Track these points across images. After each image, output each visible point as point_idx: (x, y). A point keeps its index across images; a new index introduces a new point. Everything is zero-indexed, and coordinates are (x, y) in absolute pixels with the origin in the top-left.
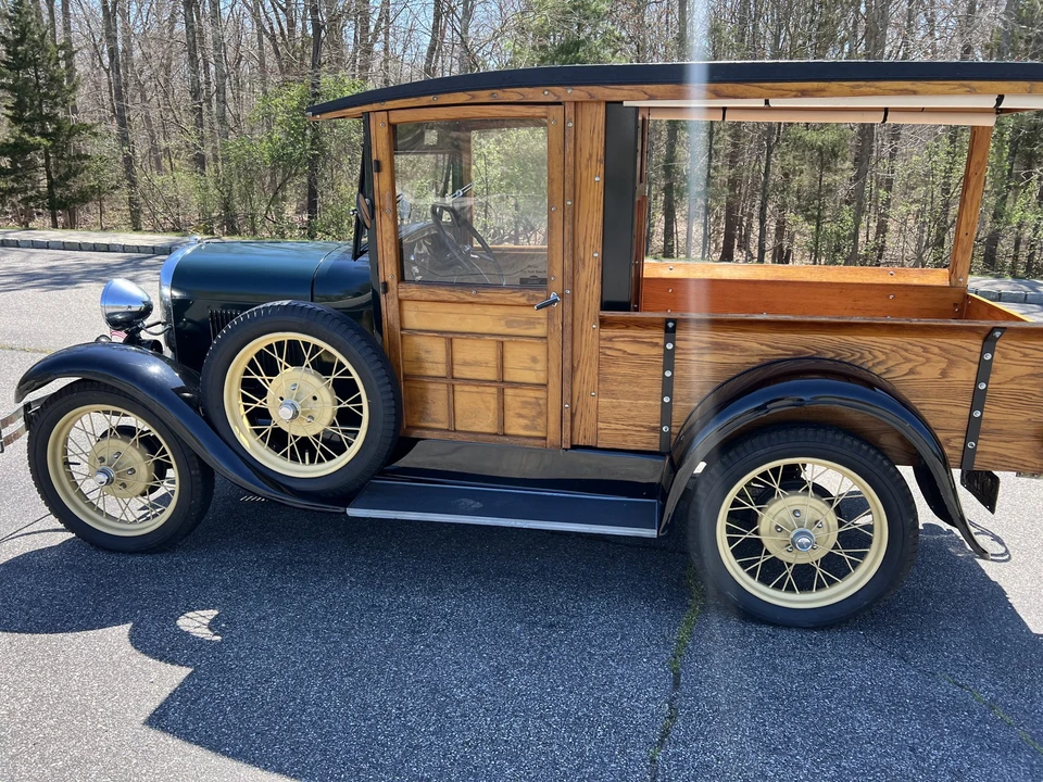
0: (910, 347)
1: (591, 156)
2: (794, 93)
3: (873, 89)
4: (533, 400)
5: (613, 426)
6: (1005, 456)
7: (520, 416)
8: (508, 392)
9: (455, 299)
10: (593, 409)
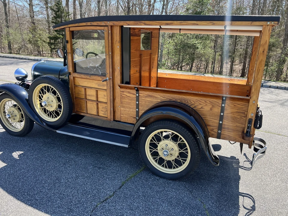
0: (201, 100)
1: (116, 41)
2: (165, 24)
3: (186, 23)
4: (104, 107)
5: (125, 116)
6: (230, 136)
7: (102, 111)
8: (99, 104)
9: (85, 78)
10: (119, 111)
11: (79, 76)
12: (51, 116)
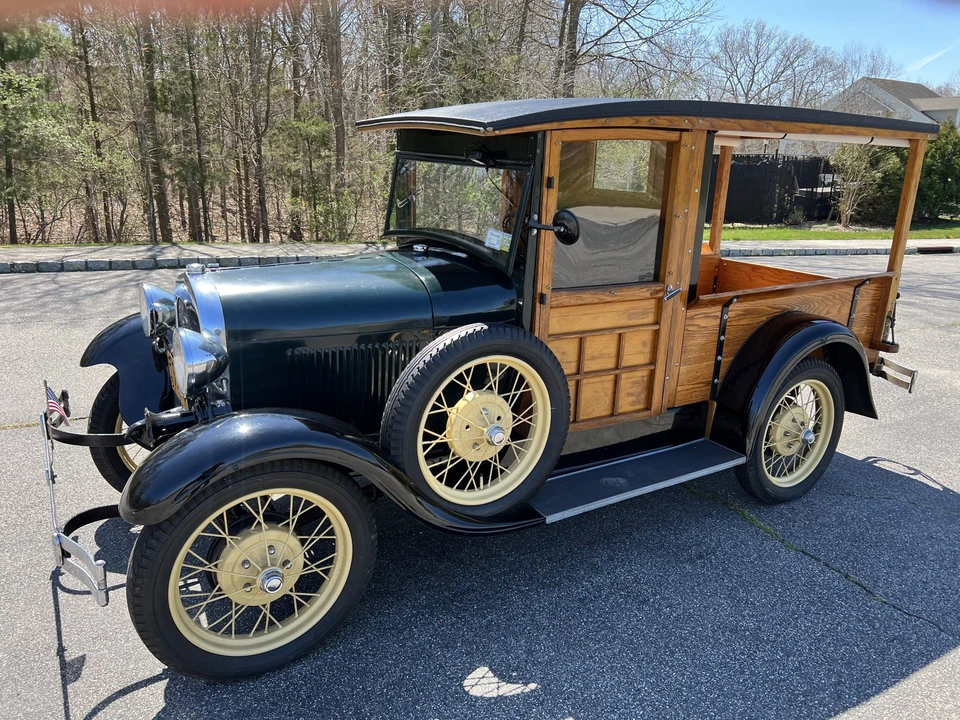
1: (694, 173)
4: (639, 379)
5: (687, 387)
7: (630, 394)
8: (622, 376)
9: (597, 301)
10: (676, 376)
11: (573, 302)
12: (482, 478)
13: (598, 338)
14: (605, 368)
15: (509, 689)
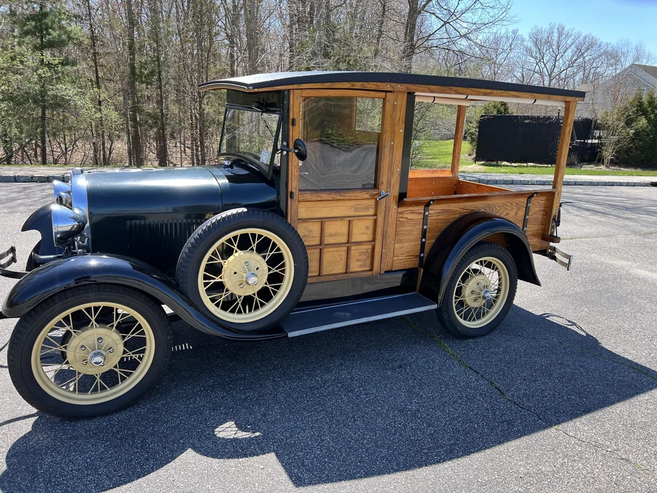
0: (507, 204)
1: (399, 119)
4: (365, 250)
5: (400, 258)
7: (358, 260)
8: (353, 248)
9: (331, 199)
10: (392, 251)
11: (314, 198)
12: (247, 307)
13: (334, 222)
14: (339, 242)
15: (242, 435)
